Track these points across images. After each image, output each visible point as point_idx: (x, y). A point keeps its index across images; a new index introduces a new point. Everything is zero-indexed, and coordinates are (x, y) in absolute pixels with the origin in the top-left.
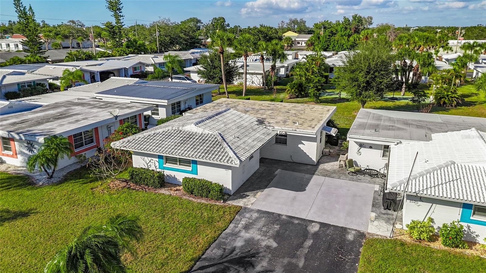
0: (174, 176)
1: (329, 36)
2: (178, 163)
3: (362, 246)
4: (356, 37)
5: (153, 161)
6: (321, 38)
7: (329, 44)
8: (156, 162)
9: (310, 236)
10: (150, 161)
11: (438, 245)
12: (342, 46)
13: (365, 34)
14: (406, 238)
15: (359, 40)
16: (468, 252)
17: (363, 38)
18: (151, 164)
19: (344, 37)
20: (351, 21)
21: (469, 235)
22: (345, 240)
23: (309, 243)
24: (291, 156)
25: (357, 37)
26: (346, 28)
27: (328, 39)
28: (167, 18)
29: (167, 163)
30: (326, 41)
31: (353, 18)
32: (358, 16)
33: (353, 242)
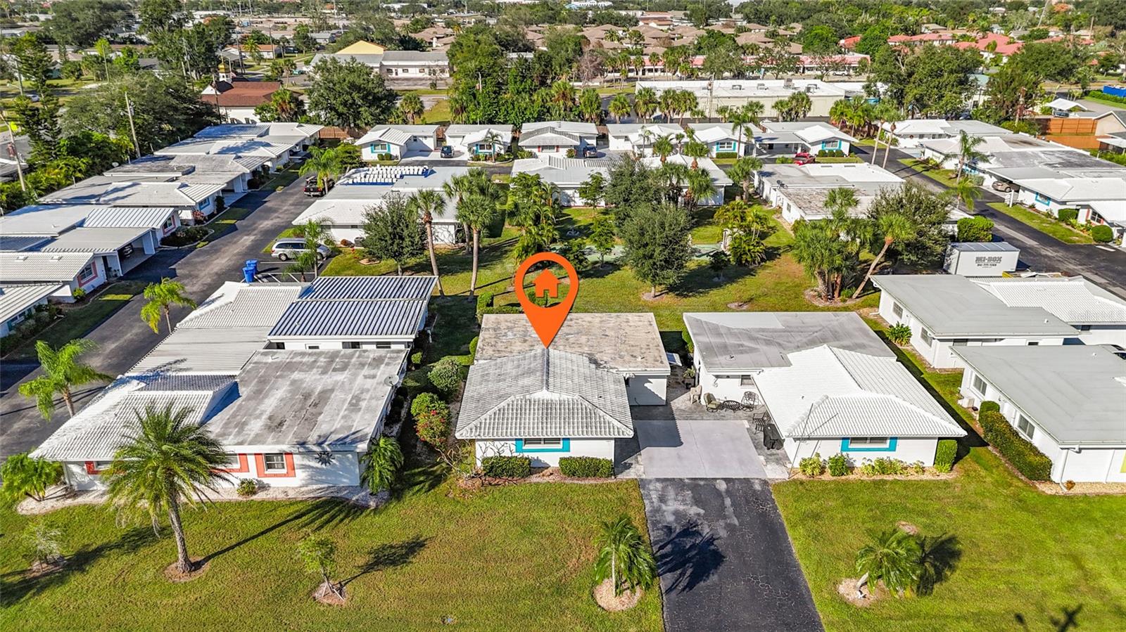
0: (538, 457)
1: (495, 92)
2: (543, 442)
3: (771, 493)
4: (544, 94)
5: (507, 445)
6: (480, 98)
7: (497, 109)
8: (511, 445)
9: (724, 494)
10: (503, 446)
11: (828, 476)
12: (523, 113)
13: (561, 88)
14: (800, 476)
15: (551, 101)
16: (851, 477)
17: (557, 97)
19: (523, 94)
21: (848, 462)
22: (755, 491)
23: (728, 502)
24: (635, 398)
25: (547, 94)
26: (524, 77)
29: (526, 445)
30: (491, 104)
33: (763, 491)
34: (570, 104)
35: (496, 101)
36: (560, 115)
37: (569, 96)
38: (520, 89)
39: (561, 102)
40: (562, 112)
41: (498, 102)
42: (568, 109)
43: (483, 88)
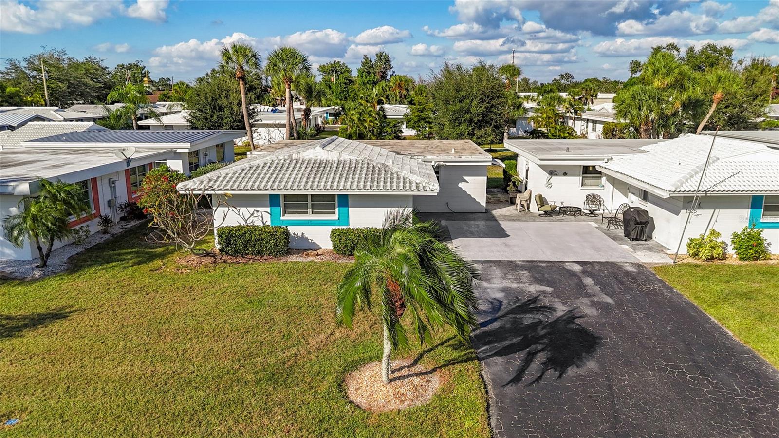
1: (345, 83)
2: (310, 210)
3: (654, 275)
4: (384, 85)
5: (259, 214)
6: (334, 88)
7: (347, 95)
8: (264, 213)
9: (580, 275)
10: (252, 214)
13: (397, 80)
14: (692, 260)
17: (394, 87)
18: (255, 219)
19: (368, 86)
20: (374, 62)
22: (627, 272)
23: (588, 280)
24: (447, 203)
25: (386, 85)
26: (369, 73)
27: (345, 88)
28: (59, 49)
29: (285, 213)
30: (342, 92)
31: (378, 57)
32: (384, 54)
33: (639, 273)
34: (404, 92)
35: (346, 89)
36: (396, 100)
37: (403, 87)
38: (366, 82)
39: (397, 91)
40: (398, 98)
41: (348, 90)
42: (403, 97)
43: (336, 80)
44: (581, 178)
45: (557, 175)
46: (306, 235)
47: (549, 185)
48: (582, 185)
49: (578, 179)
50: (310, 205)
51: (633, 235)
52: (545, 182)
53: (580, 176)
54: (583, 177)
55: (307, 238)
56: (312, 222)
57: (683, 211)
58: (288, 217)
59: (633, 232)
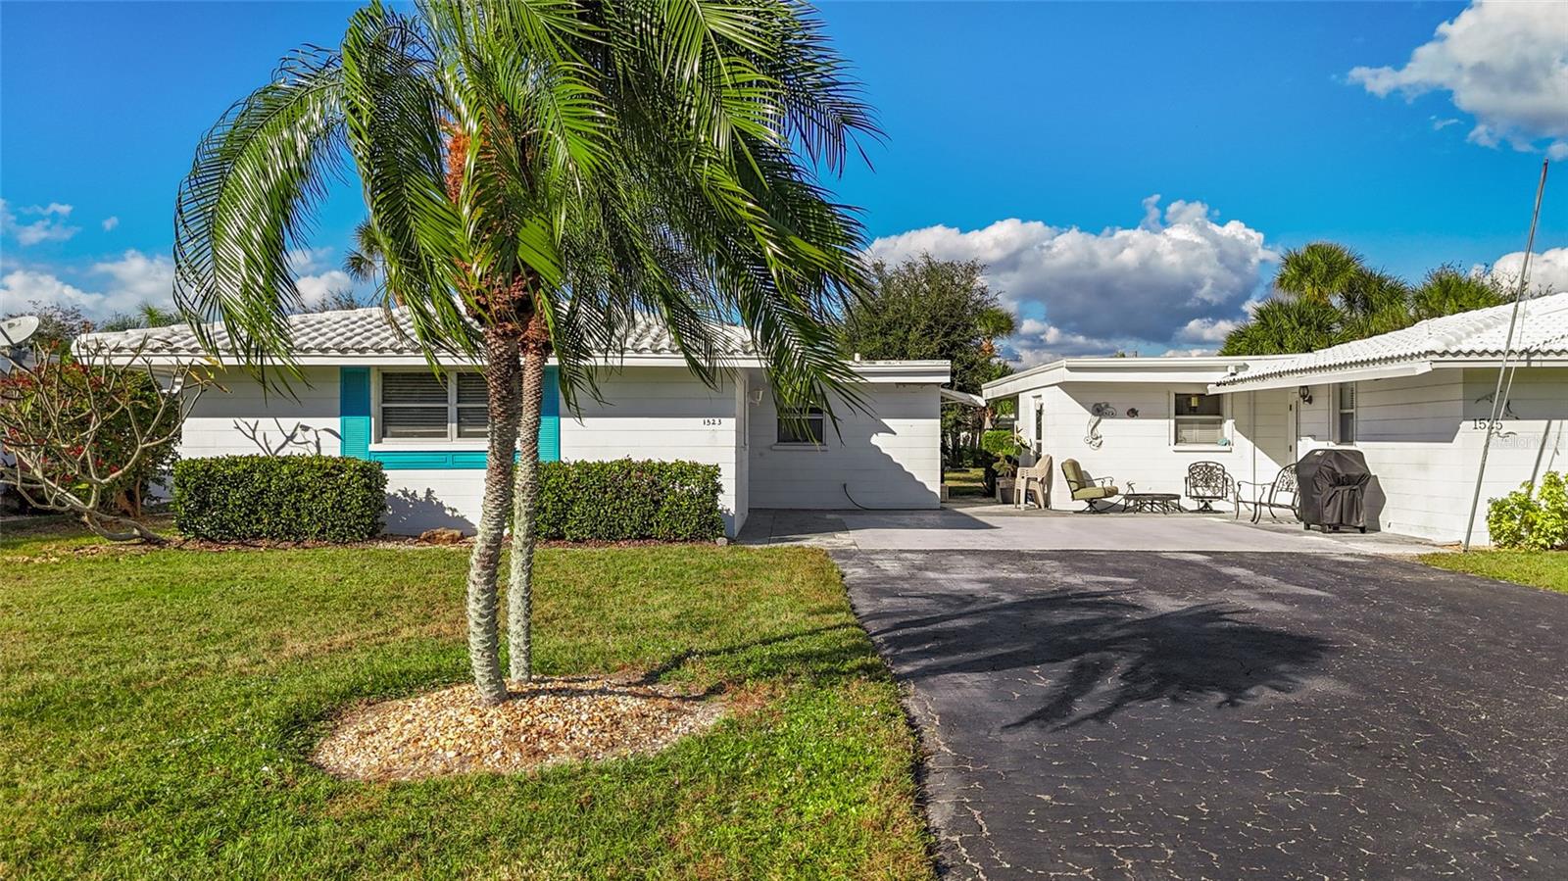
0: (429, 492)
2: (453, 427)
5: (310, 436)
8: (323, 435)
24: (845, 486)
29: (384, 435)
33: (1378, 562)
44: (1173, 422)
45: (1113, 416)
46: (439, 496)
47: (1095, 440)
48: (1176, 443)
49: (1166, 426)
50: (452, 412)
51: (1330, 514)
52: (1085, 431)
53: (1169, 418)
54: (1177, 422)
55: (440, 504)
56: (458, 458)
57: (1466, 426)
58: (390, 445)
59: (1330, 507)
